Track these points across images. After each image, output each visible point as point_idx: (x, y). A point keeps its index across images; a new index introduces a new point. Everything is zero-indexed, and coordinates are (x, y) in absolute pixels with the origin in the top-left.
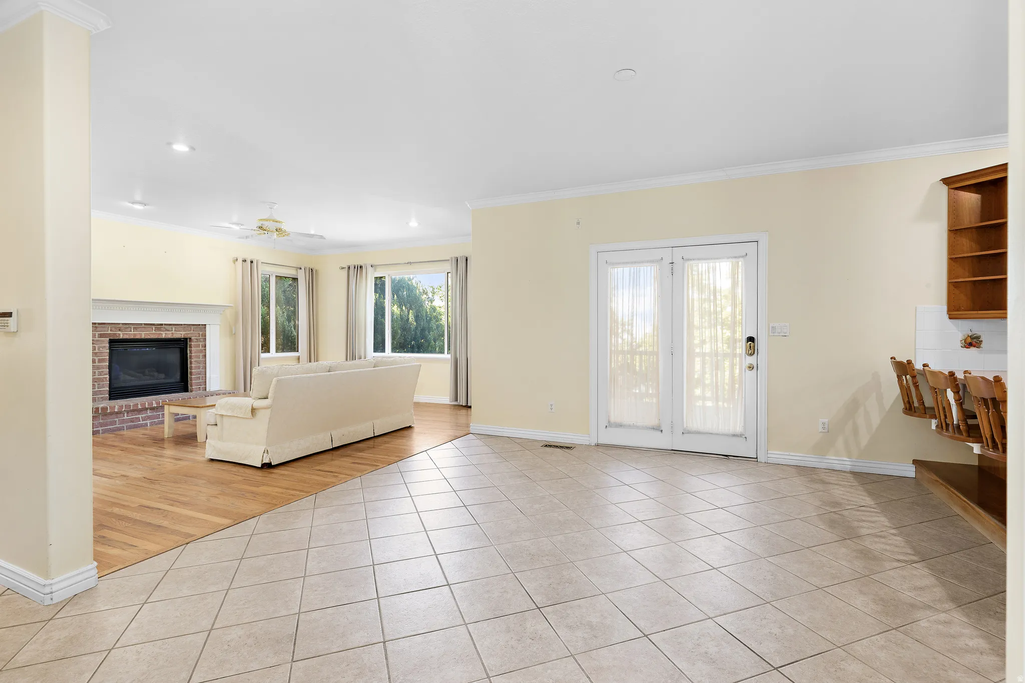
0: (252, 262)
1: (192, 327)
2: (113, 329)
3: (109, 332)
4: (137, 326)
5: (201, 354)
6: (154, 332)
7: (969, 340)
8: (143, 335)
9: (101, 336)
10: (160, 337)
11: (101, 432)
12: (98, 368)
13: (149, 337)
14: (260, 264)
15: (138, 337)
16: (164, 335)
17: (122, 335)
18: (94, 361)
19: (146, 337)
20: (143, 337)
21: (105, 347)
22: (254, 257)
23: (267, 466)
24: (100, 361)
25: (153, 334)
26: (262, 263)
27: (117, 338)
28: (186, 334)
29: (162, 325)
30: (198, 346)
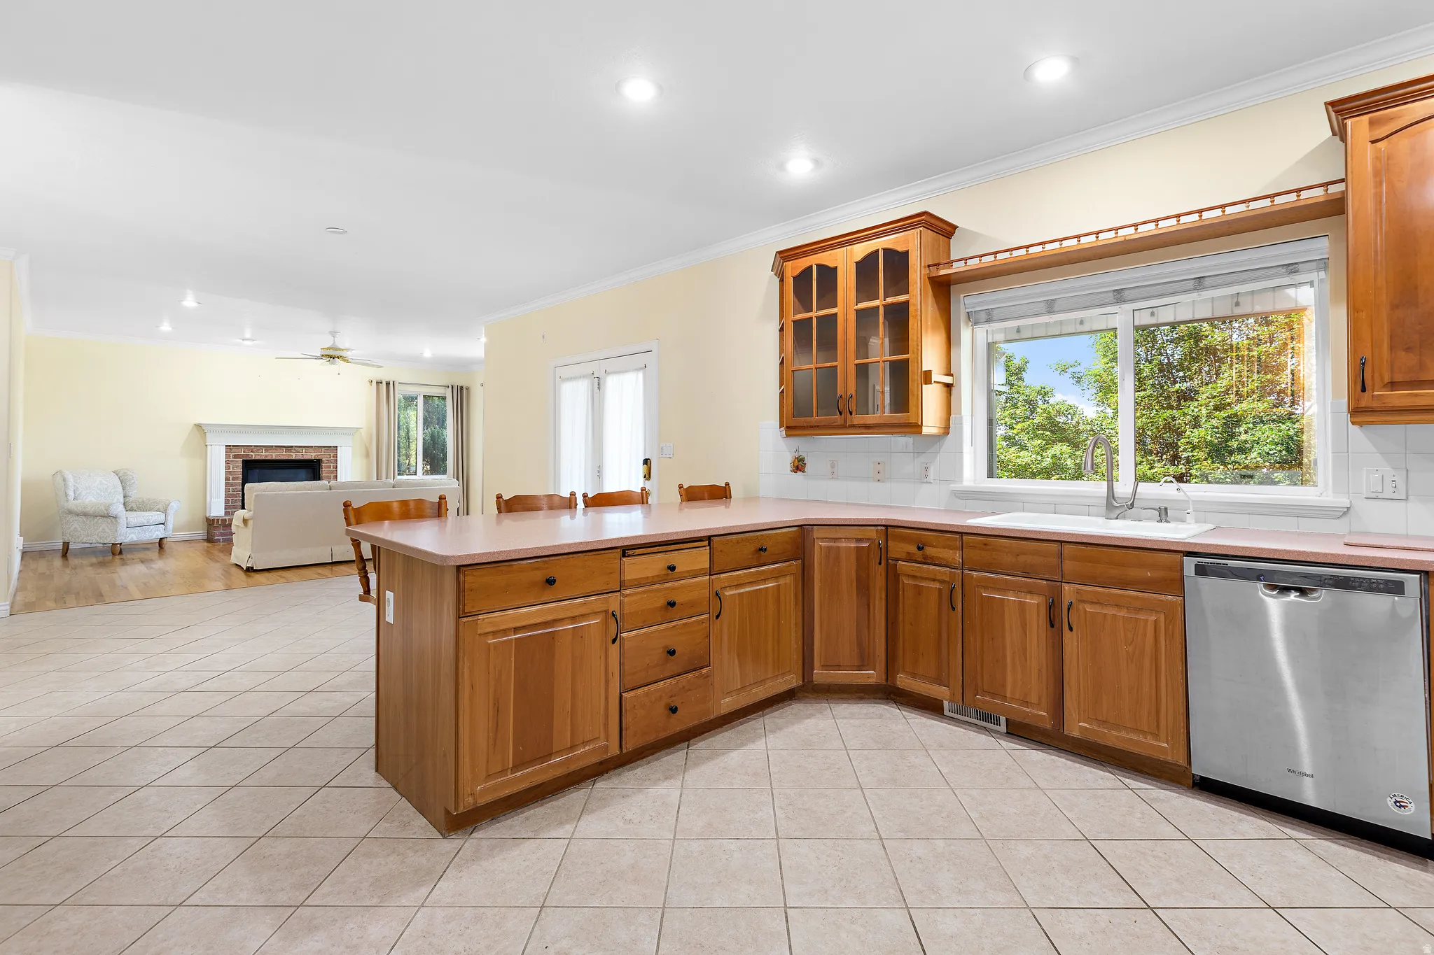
0: (388, 384)
1: (323, 449)
2: (246, 451)
3: (243, 453)
4: (268, 448)
5: (332, 475)
6: (284, 453)
7: (796, 463)
8: (274, 456)
9: (235, 457)
10: (291, 458)
11: (221, 540)
12: (232, 485)
13: (279, 458)
14: (396, 384)
15: (269, 458)
16: (294, 456)
17: (254, 456)
18: (227, 479)
19: (277, 458)
20: (274, 458)
21: (238, 466)
22: (390, 379)
23: (250, 570)
24: (234, 479)
25: (283, 455)
26: (399, 383)
27: (250, 459)
28: (317, 455)
29: (292, 446)
30: (330, 467)
